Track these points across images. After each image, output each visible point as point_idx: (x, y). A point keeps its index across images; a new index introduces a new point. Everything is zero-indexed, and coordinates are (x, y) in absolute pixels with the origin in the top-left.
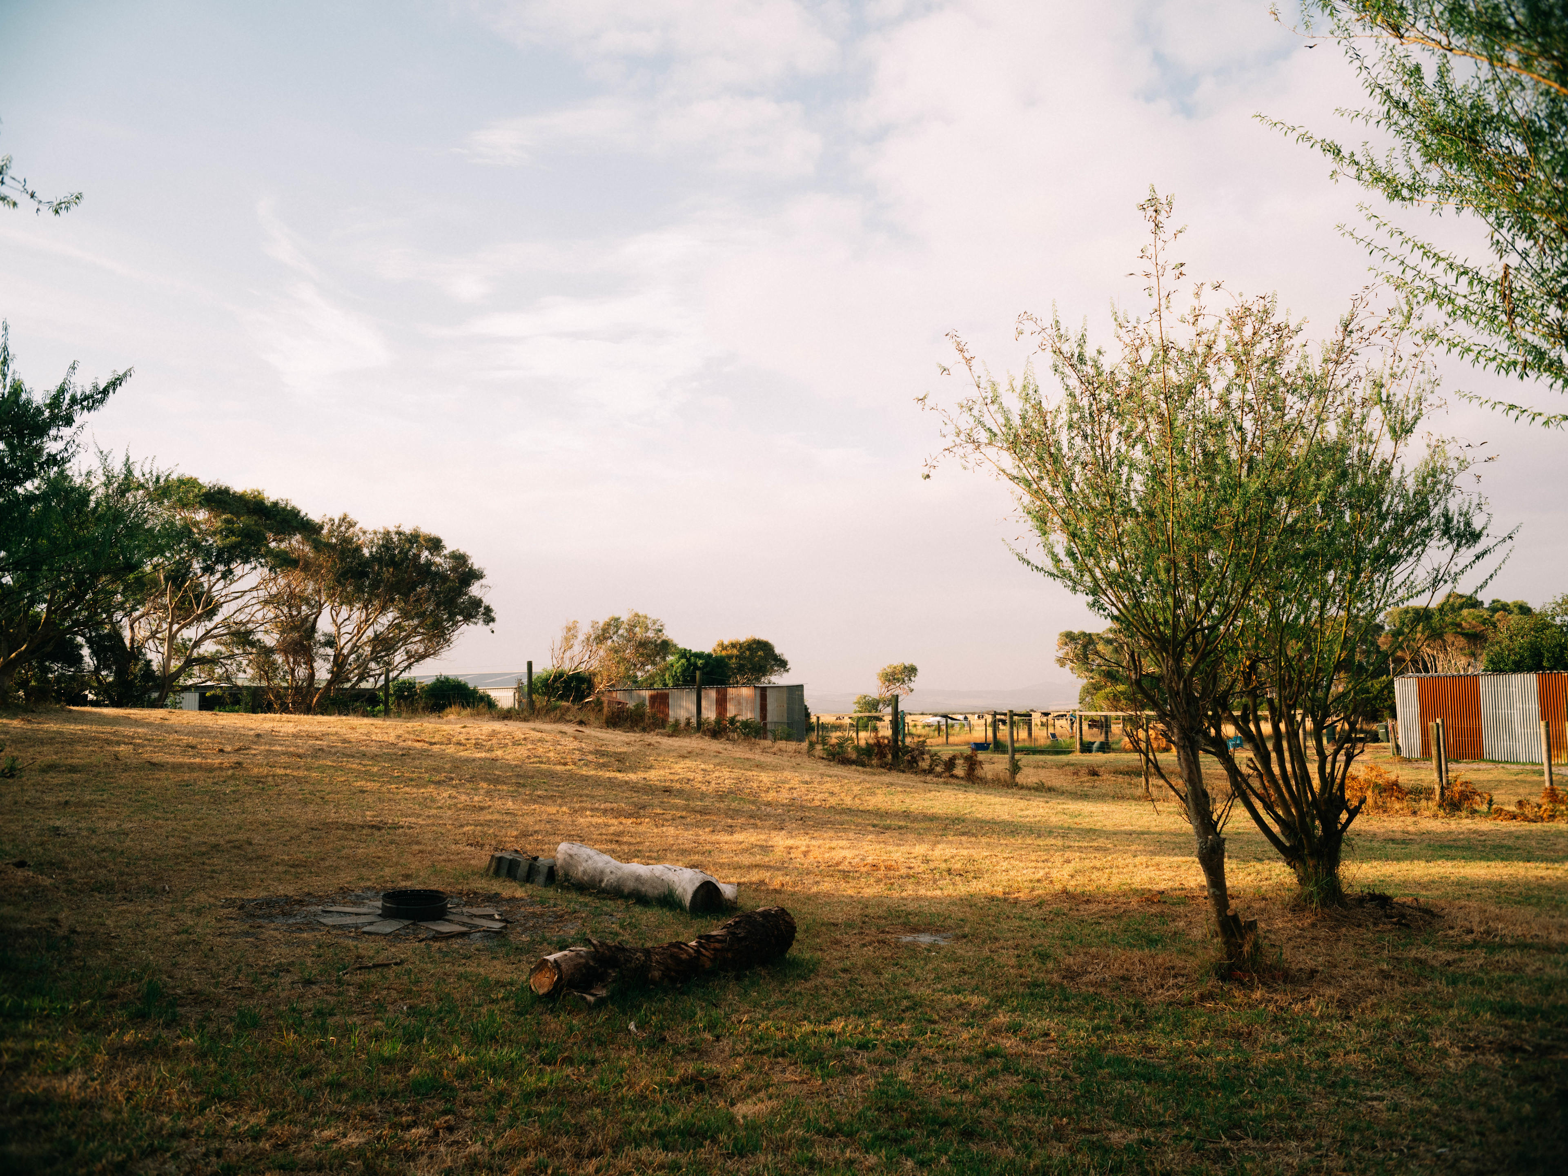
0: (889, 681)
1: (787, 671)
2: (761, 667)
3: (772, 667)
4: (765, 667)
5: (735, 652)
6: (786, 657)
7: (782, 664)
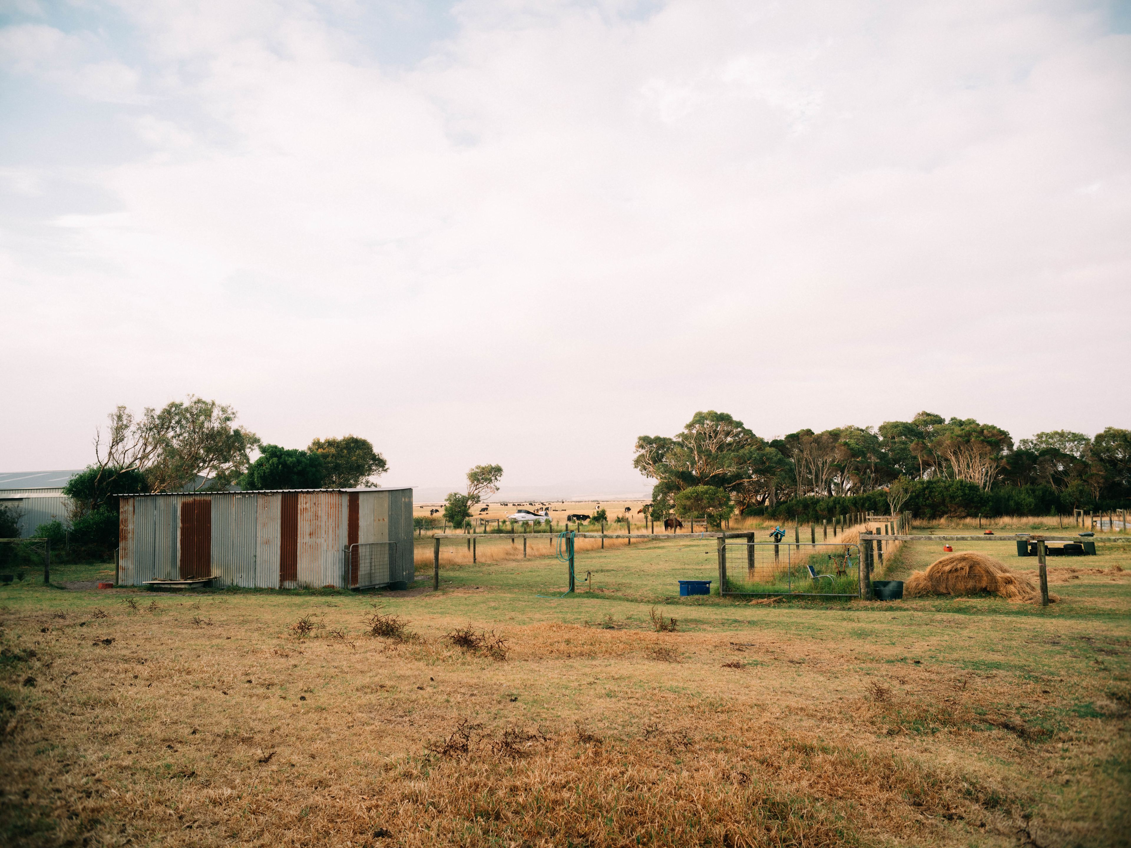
0: (478, 480)
1: (386, 470)
2: (359, 466)
3: (370, 467)
4: (363, 467)
5: (333, 450)
6: (384, 457)
7: (381, 463)
